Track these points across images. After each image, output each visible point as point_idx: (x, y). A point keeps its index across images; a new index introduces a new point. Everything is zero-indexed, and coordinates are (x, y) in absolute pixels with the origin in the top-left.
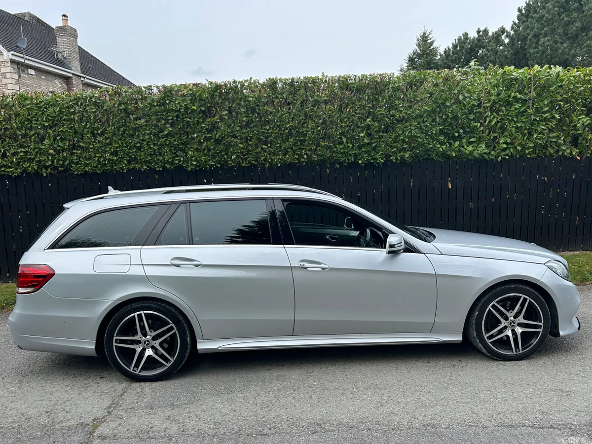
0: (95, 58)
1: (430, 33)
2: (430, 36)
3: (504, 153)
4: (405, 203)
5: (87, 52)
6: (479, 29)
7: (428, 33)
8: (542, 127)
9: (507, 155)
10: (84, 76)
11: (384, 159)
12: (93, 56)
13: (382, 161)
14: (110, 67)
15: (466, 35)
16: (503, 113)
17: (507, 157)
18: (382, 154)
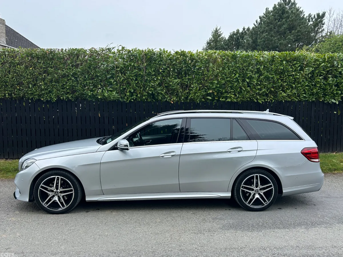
0: (23, 36)
1: (220, 29)
2: (220, 30)
3: (131, 98)
4: (73, 124)
5: (18, 33)
6: (244, 27)
7: (218, 28)
8: (152, 84)
9: (133, 99)
10: (8, 46)
11: (57, 98)
12: (21, 35)
13: (56, 99)
14: (32, 42)
15: (238, 31)
16: (128, 74)
17: (133, 101)
18: (55, 95)
